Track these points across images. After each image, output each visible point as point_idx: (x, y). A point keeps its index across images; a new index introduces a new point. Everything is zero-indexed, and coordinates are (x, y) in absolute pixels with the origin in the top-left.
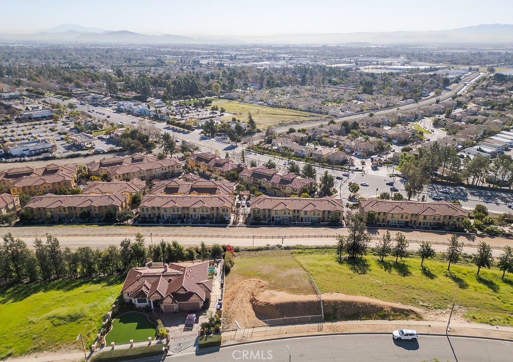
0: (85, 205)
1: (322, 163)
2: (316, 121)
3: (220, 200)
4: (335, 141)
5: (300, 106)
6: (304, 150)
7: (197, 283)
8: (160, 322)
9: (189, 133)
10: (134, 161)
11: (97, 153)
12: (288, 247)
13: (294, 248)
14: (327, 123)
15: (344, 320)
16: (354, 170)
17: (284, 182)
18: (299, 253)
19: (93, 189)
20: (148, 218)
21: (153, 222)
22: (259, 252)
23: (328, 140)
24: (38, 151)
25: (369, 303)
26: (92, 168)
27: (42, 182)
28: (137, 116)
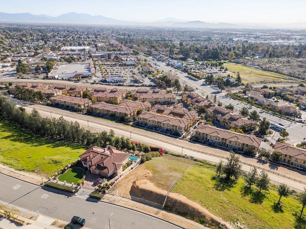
0: (114, 111)
1: (275, 112)
2: (291, 83)
3: (180, 122)
4: (295, 99)
5: (285, 72)
6: (265, 101)
7: (113, 163)
8: (84, 177)
9: (197, 80)
10: (154, 92)
11: (143, 86)
12: (196, 160)
13: (200, 162)
14: (298, 85)
15: (175, 214)
16: (297, 122)
17: (232, 119)
18: (200, 165)
19: (124, 104)
20: (140, 123)
21: (142, 126)
22: (178, 157)
23: (290, 97)
24: (118, 81)
25: (198, 210)
26: (133, 93)
27: (105, 96)
28: (175, 68)
